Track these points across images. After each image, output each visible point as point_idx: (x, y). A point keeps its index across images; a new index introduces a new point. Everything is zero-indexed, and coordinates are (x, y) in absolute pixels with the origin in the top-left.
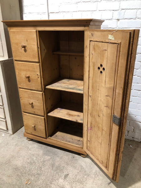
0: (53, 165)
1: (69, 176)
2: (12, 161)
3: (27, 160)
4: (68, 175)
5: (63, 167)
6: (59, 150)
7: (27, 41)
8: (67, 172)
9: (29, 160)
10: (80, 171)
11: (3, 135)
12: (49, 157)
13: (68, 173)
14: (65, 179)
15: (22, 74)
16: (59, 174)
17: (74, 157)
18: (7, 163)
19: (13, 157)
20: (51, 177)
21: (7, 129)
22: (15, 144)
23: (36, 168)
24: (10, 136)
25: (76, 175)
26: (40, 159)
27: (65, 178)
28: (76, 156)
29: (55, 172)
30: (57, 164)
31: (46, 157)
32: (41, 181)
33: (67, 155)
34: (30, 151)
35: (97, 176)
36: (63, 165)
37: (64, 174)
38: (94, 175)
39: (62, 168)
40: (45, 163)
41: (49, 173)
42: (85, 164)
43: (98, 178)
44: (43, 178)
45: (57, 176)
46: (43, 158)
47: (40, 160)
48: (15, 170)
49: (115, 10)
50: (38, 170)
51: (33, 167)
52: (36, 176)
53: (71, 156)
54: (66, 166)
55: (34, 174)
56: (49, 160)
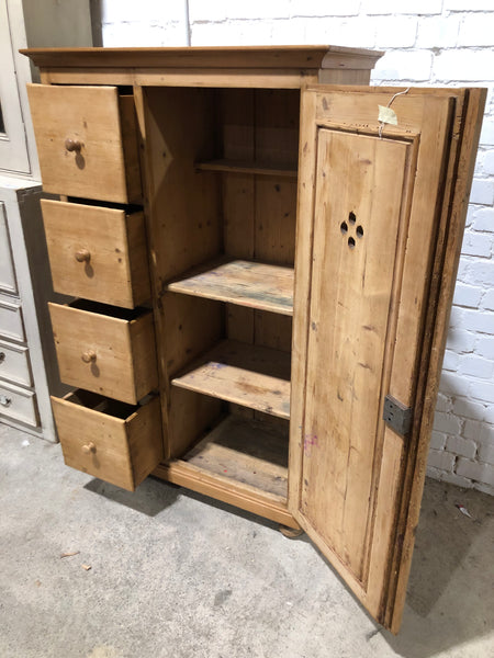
0: (180, 557)
1: (232, 598)
2: (46, 531)
3: (96, 533)
4: (229, 593)
5: (216, 565)
6: (207, 507)
7: (85, 125)
8: (226, 584)
9: (103, 533)
10: (271, 585)
11: (26, 443)
12: (171, 529)
13: (229, 589)
14: (217, 608)
15: (66, 246)
16: (200, 587)
17: (255, 535)
18: (28, 537)
19: (49, 517)
20: (170, 596)
21: (39, 423)
22: (60, 475)
23: (124, 561)
24: (47, 446)
25: (257, 598)
26: (139, 531)
27: (216, 604)
28: (266, 530)
29: (186, 581)
30: (195, 554)
31: (161, 526)
32: (136, 606)
33: (233, 527)
34: (107, 503)
35: (331, 606)
36: (216, 559)
37: (216, 589)
38: (320, 600)
39: (212, 569)
40: (154, 548)
41: (165, 582)
42: (290, 560)
43: (331, 614)
44: (141, 595)
45: (192, 593)
46: (148, 532)
47: (140, 535)
48: (52, 561)
49: (427, 16)
50: (129, 568)
51: (115, 559)
52: (121, 588)
53: (247, 532)
54: (225, 563)
55: (115, 580)
56: (170, 539)
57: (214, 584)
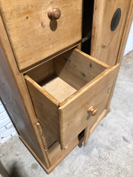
0: (109, 149)
1: (125, 137)
4: (124, 137)
5: (113, 138)
8: (121, 138)
10: (121, 126)
13: (122, 137)
14: (129, 142)
16: (121, 145)
17: (102, 125)
20: (124, 155)
23: (108, 169)
25: (126, 130)
27: (128, 142)
30: (107, 144)
31: (93, 153)
32: (128, 167)
34: (75, 173)
36: (111, 138)
39: (115, 140)
40: (103, 157)
42: (113, 119)
44: (123, 164)
45: (123, 148)
47: (96, 161)
50: (111, 167)
51: (107, 172)
52: (120, 171)
53: (101, 127)
54: (112, 136)
55: (116, 173)
56: (100, 151)
57: (121, 141)
